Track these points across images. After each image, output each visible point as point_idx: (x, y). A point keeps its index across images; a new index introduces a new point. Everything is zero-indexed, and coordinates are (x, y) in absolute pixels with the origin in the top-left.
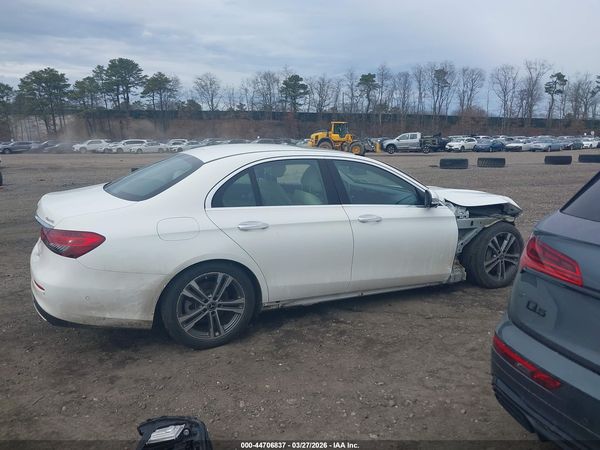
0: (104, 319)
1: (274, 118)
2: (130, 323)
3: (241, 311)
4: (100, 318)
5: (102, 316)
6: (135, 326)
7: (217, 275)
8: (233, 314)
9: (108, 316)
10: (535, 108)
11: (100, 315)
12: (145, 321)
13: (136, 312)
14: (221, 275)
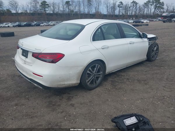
0: (65, 84)
1: (39, 15)
2: (72, 84)
3: (101, 76)
4: (63, 84)
5: (64, 83)
6: (74, 86)
7: (96, 65)
8: (99, 77)
9: (66, 83)
10: (115, 12)
11: (63, 83)
12: (77, 83)
13: (75, 81)
14: (97, 65)
